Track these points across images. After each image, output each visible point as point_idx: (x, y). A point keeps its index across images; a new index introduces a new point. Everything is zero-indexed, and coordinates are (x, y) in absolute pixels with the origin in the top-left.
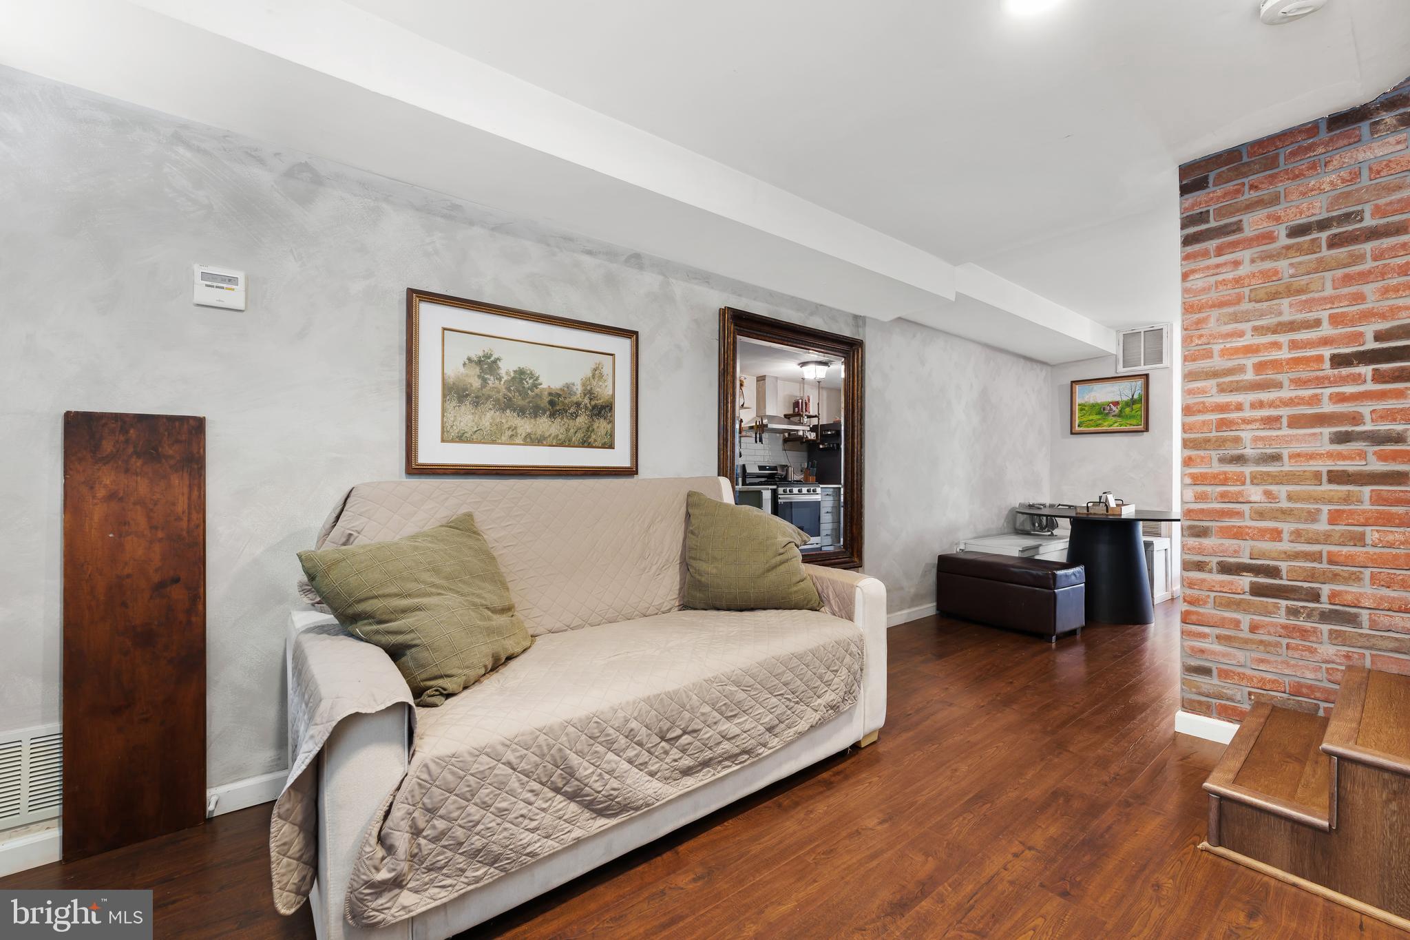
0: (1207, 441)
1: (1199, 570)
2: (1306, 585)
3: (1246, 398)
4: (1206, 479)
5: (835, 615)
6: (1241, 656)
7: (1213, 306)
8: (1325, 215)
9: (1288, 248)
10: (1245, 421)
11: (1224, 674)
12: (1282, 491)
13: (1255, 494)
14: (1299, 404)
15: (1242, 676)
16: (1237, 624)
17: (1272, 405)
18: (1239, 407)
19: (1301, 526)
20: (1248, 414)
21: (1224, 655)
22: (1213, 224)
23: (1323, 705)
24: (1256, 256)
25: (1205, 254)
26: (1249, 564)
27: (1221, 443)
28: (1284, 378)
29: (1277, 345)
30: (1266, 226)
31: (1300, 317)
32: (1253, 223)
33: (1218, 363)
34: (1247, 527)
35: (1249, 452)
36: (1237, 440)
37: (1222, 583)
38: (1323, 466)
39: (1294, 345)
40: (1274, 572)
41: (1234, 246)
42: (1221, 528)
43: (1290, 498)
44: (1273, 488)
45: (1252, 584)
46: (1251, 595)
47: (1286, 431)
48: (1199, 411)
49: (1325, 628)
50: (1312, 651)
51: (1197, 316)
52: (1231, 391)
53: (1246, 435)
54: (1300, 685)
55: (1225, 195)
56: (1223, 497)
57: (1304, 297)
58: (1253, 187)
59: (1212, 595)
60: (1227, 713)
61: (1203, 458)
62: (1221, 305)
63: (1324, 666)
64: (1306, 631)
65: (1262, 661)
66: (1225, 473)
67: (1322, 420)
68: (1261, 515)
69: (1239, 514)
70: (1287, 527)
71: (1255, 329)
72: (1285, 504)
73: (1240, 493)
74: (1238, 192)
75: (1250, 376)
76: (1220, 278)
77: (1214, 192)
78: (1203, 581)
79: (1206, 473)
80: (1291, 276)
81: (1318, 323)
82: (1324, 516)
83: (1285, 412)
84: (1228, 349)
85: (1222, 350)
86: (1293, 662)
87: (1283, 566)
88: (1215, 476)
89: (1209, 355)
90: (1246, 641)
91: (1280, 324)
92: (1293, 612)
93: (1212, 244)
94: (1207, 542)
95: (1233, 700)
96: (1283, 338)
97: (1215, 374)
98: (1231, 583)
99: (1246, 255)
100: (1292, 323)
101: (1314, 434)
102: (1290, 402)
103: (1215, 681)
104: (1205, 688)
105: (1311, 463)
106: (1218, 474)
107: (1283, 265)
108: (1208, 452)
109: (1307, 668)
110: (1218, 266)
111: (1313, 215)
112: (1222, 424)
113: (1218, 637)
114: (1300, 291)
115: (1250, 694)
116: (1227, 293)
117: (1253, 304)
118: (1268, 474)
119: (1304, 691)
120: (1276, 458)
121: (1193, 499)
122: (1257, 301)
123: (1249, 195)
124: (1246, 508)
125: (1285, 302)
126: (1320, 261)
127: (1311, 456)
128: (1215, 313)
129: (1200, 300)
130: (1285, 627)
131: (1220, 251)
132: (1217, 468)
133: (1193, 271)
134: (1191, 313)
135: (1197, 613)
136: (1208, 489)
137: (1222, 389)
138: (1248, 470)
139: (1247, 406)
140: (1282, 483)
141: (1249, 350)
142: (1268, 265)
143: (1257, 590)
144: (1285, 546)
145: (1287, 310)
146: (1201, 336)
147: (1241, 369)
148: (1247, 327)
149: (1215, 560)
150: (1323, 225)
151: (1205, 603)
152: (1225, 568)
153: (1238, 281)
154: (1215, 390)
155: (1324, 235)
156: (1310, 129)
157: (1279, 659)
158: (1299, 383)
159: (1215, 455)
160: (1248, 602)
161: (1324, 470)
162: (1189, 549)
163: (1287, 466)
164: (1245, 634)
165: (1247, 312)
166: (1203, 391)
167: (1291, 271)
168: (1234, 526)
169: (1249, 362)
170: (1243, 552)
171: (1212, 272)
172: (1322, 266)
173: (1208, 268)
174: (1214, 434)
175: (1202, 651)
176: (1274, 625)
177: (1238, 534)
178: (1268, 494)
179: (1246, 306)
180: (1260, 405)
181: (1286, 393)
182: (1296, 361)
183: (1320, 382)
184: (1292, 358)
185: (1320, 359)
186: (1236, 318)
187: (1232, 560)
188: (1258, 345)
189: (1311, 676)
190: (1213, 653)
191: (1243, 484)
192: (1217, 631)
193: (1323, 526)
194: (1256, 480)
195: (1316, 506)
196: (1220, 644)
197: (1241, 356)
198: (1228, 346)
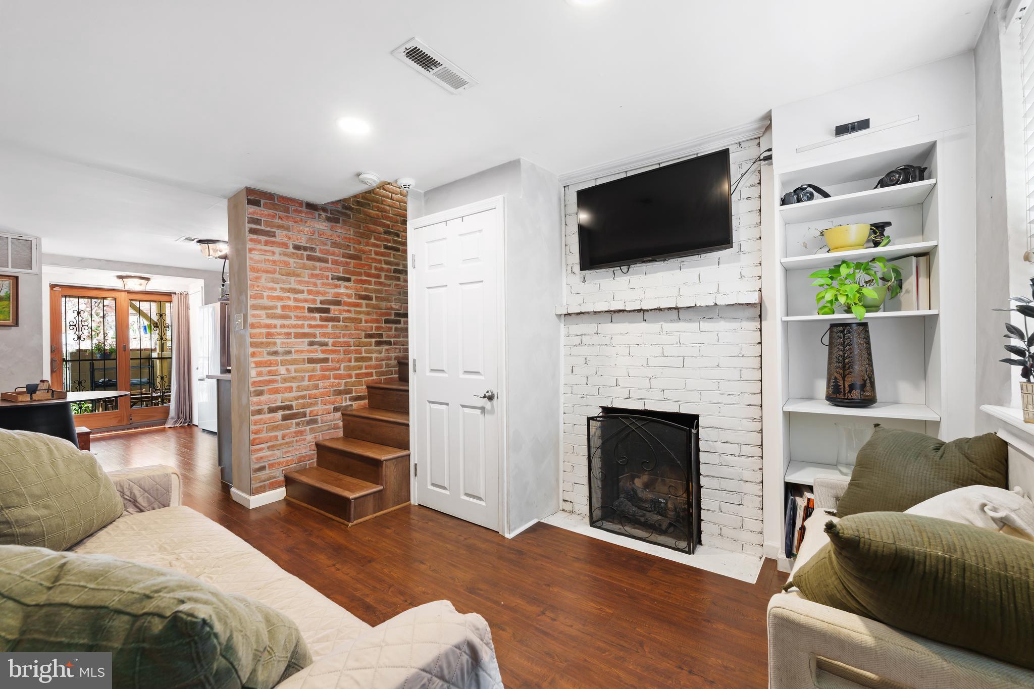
0: (262, 343)
1: (259, 414)
2: (302, 410)
3: (278, 322)
4: (262, 364)
5: (142, 511)
6: (278, 453)
7: (263, 271)
8: (305, 245)
9: (294, 254)
10: (279, 334)
11: (271, 466)
12: (292, 368)
13: (282, 370)
14: (297, 327)
15: (279, 463)
16: (276, 437)
17: (288, 327)
18: (275, 327)
19: (300, 384)
20: (278, 330)
21: (271, 456)
22: (262, 227)
23: (308, 462)
24: (281, 252)
25: (260, 242)
26: (281, 406)
27: (268, 345)
28: (292, 314)
29: (289, 298)
30: (285, 240)
31: (298, 287)
32: (281, 235)
33: (265, 302)
34: (281, 387)
35: (279, 349)
36: (275, 343)
37: (270, 419)
38: (306, 356)
39: (296, 300)
40: (290, 407)
41: (273, 243)
42: (269, 389)
43: (295, 371)
44: (288, 367)
45: (282, 415)
46: (282, 421)
47: (293, 340)
48: (258, 327)
49: (308, 428)
50: (304, 440)
51: (256, 274)
52: (272, 318)
53: (278, 341)
54: (301, 457)
55: (269, 215)
56: (270, 373)
57: (299, 279)
58: (280, 218)
59: (265, 425)
60: (274, 486)
61: (260, 352)
62: (267, 272)
63: (308, 445)
64: (302, 431)
65: (287, 452)
66: (270, 360)
67: (305, 335)
68: (285, 380)
69: (275, 381)
70: (294, 385)
71: (281, 288)
72: (293, 374)
73: (277, 370)
74: (274, 217)
75: (279, 311)
76: (267, 257)
77: (264, 211)
78: (261, 419)
79: (262, 361)
80: (295, 268)
81: (303, 292)
82: (307, 378)
83: (293, 331)
84: (270, 296)
85: (268, 296)
86: (298, 448)
87: (294, 403)
88: (266, 362)
89: (262, 297)
90: (281, 445)
91: (290, 288)
92: (298, 424)
93: (263, 238)
94: (263, 398)
95: (275, 478)
96: (292, 296)
97: (265, 308)
98: (274, 417)
99: (278, 250)
100: (295, 289)
101: (303, 342)
102: (295, 326)
103: (267, 471)
104: (263, 478)
105: (302, 354)
106: (267, 361)
107: (291, 261)
108: (262, 349)
109: (303, 448)
110: (266, 251)
111: (302, 243)
112: (269, 335)
113: (268, 448)
114: (298, 275)
115: (283, 471)
116: (269, 266)
117: (280, 276)
118: (287, 360)
119: (302, 459)
120: (289, 352)
121: (256, 376)
122: (283, 275)
123: (277, 221)
124: (278, 378)
125: (293, 279)
126: (304, 264)
127: (302, 352)
128: (264, 275)
129: (258, 266)
130: (295, 432)
131: (267, 243)
132: (266, 358)
133: (254, 249)
134: (253, 272)
135: (259, 438)
136: (262, 369)
137: (269, 316)
138: (279, 358)
139: (278, 326)
140: (292, 364)
141: (279, 298)
142: (286, 259)
143: (285, 418)
144: (294, 394)
145: (293, 283)
146: (258, 286)
147: (275, 307)
148: (277, 286)
149: (266, 407)
150: (305, 249)
151: (262, 431)
152: (272, 410)
153: (274, 262)
154: (265, 316)
155: (305, 253)
156: (300, 203)
157: (293, 448)
158: (298, 318)
159: (265, 351)
160: (281, 425)
161: (306, 357)
162: (254, 404)
163: (294, 356)
164: (280, 441)
165: (277, 279)
166: (259, 316)
167: (295, 265)
168: (275, 388)
169: (279, 304)
170: (278, 400)
171: (263, 253)
172: (304, 267)
173: (261, 250)
174: (265, 340)
175: (261, 458)
176: (291, 433)
177: (276, 391)
178: (288, 370)
179: (277, 276)
180: (283, 326)
181: (293, 322)
182: (297, 308)
183: (304, 318)
184: (295, 306)
185: (304, 308)
186: (273, 281)
187: (273, 405)
188: (283, 297)
189: (304, 451)
190: (267, 457)
191: (278, 366)
192: (268, 444)
193: (306, 383)
194: (283, 363)
195: (304, 374)
196: (269, 451)
197: (276, 301)
198: (270, 294)
